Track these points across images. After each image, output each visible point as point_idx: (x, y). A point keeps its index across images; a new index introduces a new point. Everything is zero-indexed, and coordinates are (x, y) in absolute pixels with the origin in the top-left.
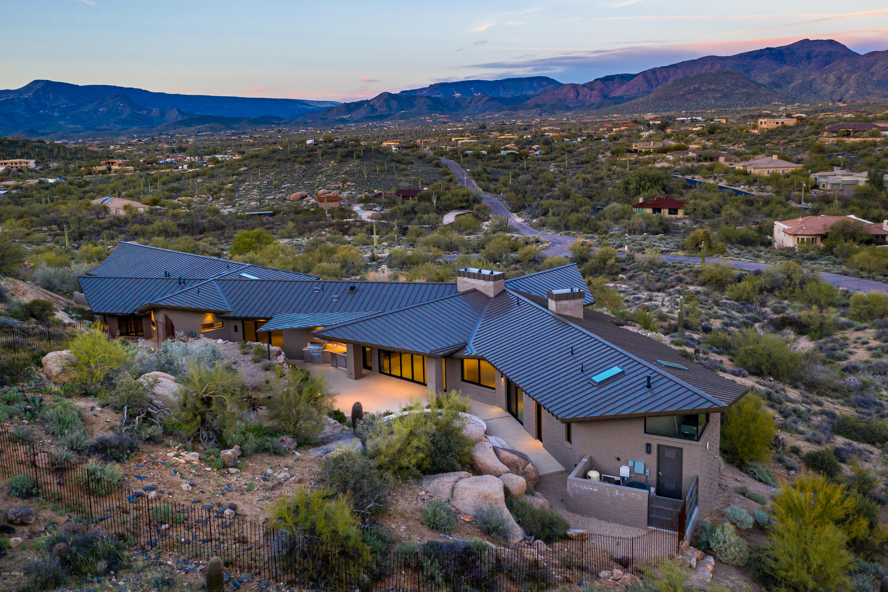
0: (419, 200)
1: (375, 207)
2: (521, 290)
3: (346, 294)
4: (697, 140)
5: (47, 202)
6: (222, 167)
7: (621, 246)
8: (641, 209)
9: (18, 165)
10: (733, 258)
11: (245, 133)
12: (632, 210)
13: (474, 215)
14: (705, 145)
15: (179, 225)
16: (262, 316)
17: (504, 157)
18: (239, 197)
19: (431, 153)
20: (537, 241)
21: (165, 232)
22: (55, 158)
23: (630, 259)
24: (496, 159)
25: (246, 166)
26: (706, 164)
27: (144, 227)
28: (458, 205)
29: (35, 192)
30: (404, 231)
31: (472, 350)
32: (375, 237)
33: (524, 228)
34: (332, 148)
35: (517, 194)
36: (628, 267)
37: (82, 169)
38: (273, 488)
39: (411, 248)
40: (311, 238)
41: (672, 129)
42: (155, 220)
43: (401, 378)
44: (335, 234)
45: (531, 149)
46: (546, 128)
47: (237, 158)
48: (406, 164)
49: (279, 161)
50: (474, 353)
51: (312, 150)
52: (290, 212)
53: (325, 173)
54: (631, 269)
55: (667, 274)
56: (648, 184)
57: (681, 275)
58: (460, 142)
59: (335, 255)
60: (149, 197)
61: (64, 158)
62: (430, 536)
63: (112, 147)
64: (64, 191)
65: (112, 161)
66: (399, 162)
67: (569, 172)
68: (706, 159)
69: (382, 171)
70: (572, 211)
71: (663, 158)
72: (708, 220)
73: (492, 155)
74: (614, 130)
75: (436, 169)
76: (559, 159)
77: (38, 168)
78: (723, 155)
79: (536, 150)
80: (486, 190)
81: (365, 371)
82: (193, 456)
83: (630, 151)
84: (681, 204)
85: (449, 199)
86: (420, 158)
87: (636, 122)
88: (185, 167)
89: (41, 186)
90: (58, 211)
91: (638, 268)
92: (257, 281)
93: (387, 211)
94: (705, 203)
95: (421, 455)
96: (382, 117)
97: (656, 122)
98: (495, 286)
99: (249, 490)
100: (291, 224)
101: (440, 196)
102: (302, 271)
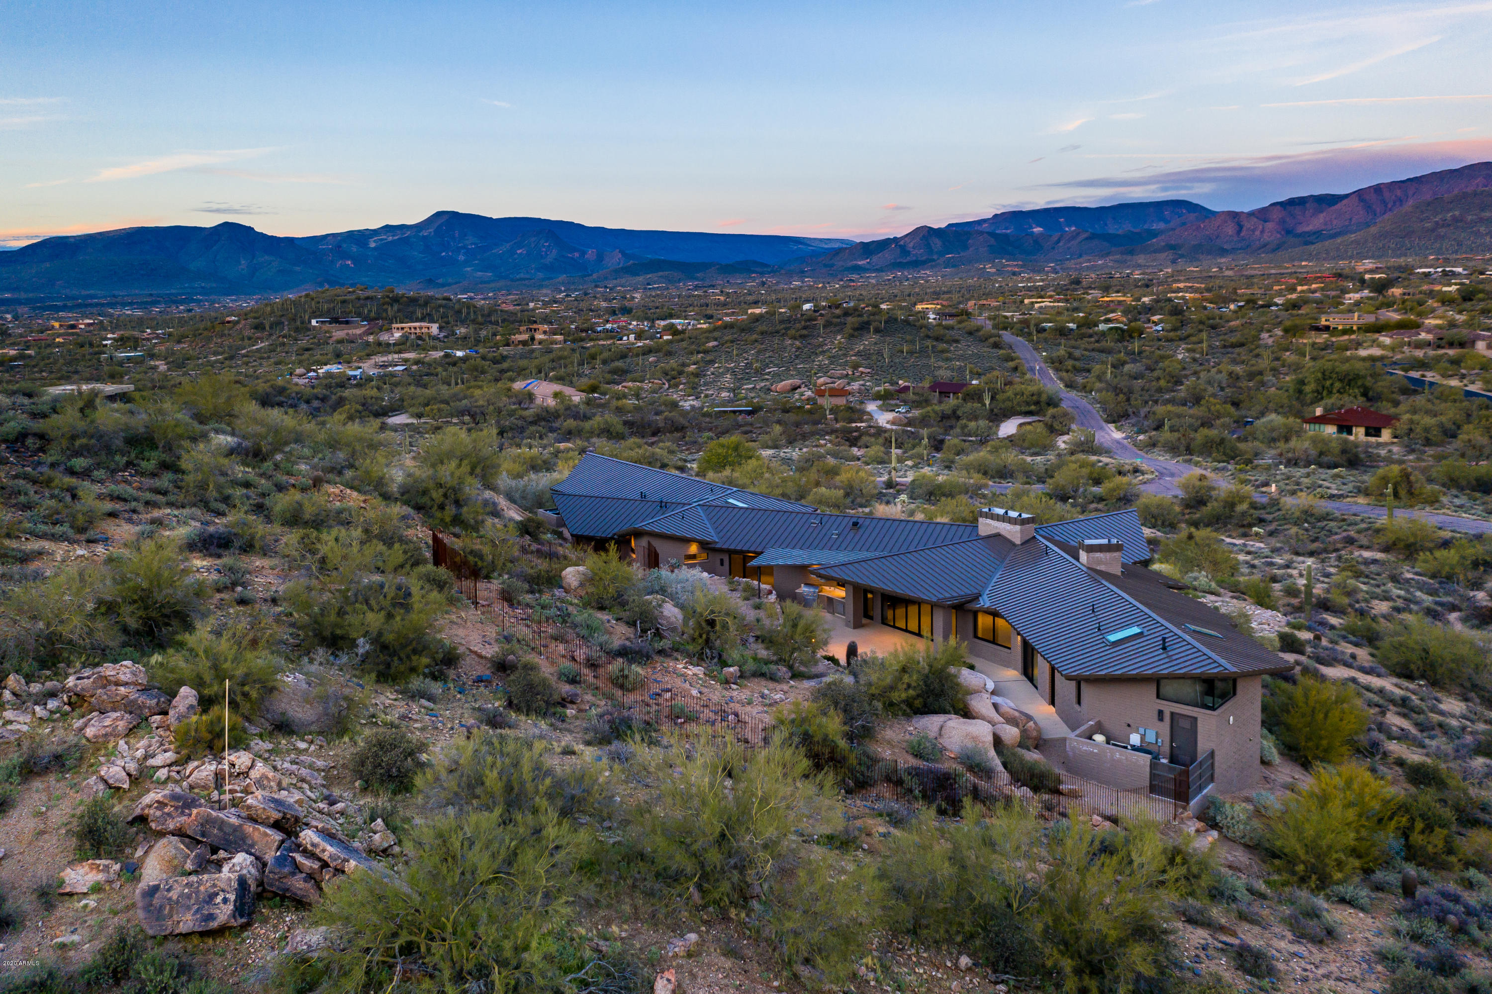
0: (964, 399)
1: (898, 406)
2: (1057, 538)
3: (848, 529)
4: (1440, 312)
5: (457, 384)
6: (682, 340)
7: (1267, 484)
8: (1317, 426)
9: (418, 331)
10: (1448, 512)
11: (713, 286)
12: (1302, 428)
13: (1046, 424)
14: (1454, 320)
15: (625, 423)
16: (752, 549)
17: (1103, 334)
18: (706, 384)
19: (989, 324)
20: (1136, 471)
21: (608, 432)
22: (463, 322)
23: (1274, 505)
24: (1091, 336)
25: (716, 340)
26: (1451, 352)
27: (581, 423)
28: (1024, 409)
29: (440, 369)
30: (938, 445)
31: (985, 602)
32: (895, 452)
33: (1124, 447)
34: (838, 317)
35: (1117, 395)
36: (1269, 517)
37: (498, 337)
38: (770, 705)
39: (946, 472)
40: (805, 450)
41: (1405, 287)
42: (594, 415)
43: (906, 631)
44: (839, 444)
45: (1149, 321)
46: (1181, 285)
47: (704, 326)
48: (947, 342)
49: (762, 333)
50: (987, 605)
51: (810, 318)
52: (776, 410)
53: (828, 354)
54: (1274, 520)
55: (1330, 531)
56: (1338, 385)
57: (1352, 533)
58: (1037, 306)
59: (838, 478)
60: (585, 382)
61: (474, 321)
62: (913, 762)
63: (532, 305)
64: (476, 369)
65: (535, 326)
66: (938, 339)
67: (1208, 361)
68: (1451, 345)
69: (911, 353)
70: (1203, 425)
71: (1374, 341)
72: (1434, 448)
73: (1084, 330)
74: (1299, 288)
75: (994, 350)
76: (1193, 339)
77: (442, 335)
78: (1483, 338)
79: (1157, 324)
80: (1070, 385)
81: (865, 621)
82: (699, 671)
83: (1318, 329)
84: (1388, 421)
85: (1008, 399)
86: (970, 333)
87: (1339, 276)
88: (632, 337)
89: (447, 360)
90: (472, 397)
91: (1285, 519)
92: (747, 509)
93: (916, 413)
94: (1428, 421)
95: (911, 692)
96: (917, 264)
97: (1377, 276)
98: (1022, 531)
99: (749, 704)
100: (778, 429)
101: (996, 394)
102: (793, 497)
